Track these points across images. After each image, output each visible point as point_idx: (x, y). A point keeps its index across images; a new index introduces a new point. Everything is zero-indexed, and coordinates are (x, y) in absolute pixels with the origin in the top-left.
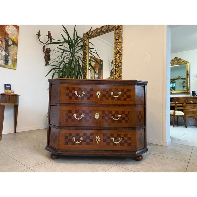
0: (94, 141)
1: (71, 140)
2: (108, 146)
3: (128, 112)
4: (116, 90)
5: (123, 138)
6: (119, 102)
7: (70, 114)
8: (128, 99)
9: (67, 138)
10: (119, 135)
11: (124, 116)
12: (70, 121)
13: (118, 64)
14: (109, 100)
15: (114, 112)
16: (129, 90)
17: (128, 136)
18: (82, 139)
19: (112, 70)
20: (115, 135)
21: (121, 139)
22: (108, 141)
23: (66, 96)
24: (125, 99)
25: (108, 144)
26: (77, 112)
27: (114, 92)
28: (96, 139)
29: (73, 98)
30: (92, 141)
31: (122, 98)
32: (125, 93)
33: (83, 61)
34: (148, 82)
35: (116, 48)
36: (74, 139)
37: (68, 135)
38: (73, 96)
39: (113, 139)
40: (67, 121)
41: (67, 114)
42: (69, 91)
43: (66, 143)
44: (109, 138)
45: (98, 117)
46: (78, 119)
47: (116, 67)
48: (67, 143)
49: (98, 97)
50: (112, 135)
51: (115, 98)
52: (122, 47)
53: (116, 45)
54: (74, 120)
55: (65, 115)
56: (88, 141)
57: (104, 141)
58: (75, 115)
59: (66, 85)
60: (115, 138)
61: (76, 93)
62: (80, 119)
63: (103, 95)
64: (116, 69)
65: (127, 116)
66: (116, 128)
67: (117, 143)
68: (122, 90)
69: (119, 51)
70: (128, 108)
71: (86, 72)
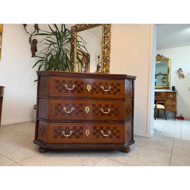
0: (83, 134)
1: (60, 134)
2: (97, 139)
3: (117, 106)
4: (106, 84)
5: (112, 131)
6: (109, 96)
7: (59, 108)
8: (117, 93)
9: (56, 131)
10: (108, 128)
11: (113, 109)
12: (59, 114)
13: (106, 58)
14: (99, 93)
15: (104, 106)
16: (119, 84)
17: (117, 129)
18: (71, 132)
19: (98, 65)
20: (105, 128)
21: (110, 132)
22: (98, 134)
23: (56, 89)
24: (115, 93)
25: (98, 137)
26: (66, 105)
27: (104, 86)
28: (86, 132)
29: (63, 91)
30: (81, 134)
31: (112, 92)
32: (115, 87)
33: (71, 54)
34: (136, 77)
35: (105, 42)
36: (63, 132)
37: (57, 128)
38: (62, 89)
39: (102, 132)
40: (56, 114)
41: (56, 108)
42: (58, 84)
43: (55, 137)
44: (98, 131)
45: (89, 110)
46: (68, 112)
47: (104, 61)
48: (57, 136)
49: (89, 90)
50: (101, 128)
51: (105, 91)
52: (110, 42)
53: (104, 39)
54: (64, 113)
55: (55, 108)
56: (78, 134)
57: (94, 134)
58: (65, 109)
59: (56, 78)
60: (105, 131)
61: (66, 86)
62: (70, 112)
63: (94, 88)
64: (104, 63)
65: (116, 109)
66: (105, 121)
67: (106, 136)
68: (112, 84)
69: (107, 46)
70: (118, 102)
71: (74, 65)
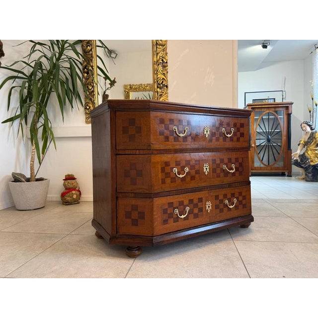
0: (204, 210)
1: (171, 215)
2: (221, 214)
3: (242, 159)
4: (228, 125)
5: (237, 199)
6: (231, 145)
7: (167, 170)
8: (241, 139)
9: (165, 211)
10: (233, 195)
11: (238, 165)
12: (168, 180)
13: (163, 82)
14: (220, 140)
15: (226, 161)
16: (242, 125)
17: (243, 194)
18: (188, 209)
20: (229, 196)
21: (235, 200)
22: (221, 206)
23: (160, 135)
24: (238, 140)
25: (222, 211)
26: (178, 164)
27: (226, 128)
28: (207, 206)
29: (171, 138)
30: (201, 210)
31: (235, 138)
32: (238, 130)
35: (157, 54)
36: (177, 211)
37: (166, 207)
38: (170, 135)
39: (227, 202)
40: (163, 182)
41: (163, 170)
42: (163, 125)
43: (165, 222)
44: (222, 201)
45: (208, 170)
46: (181, 176)
48: (167, 220)
50: (225, 196)
52: (167, 54)
53: (157, 48)
54: (174, 179)
55: (160, 171)
56: (196, 211)
57: (217, 207)
58: (175, 170)
59: (159, 114)
60: (229, 201)
61: (175, 129)
62: (183, 176)
63: (212, 132)
64: (158, 90)
65: (241, 165)
66: (230, 185)
67: (231, 207)
68: (235, 125)
69: (162, 60)
70: (242, 153)
